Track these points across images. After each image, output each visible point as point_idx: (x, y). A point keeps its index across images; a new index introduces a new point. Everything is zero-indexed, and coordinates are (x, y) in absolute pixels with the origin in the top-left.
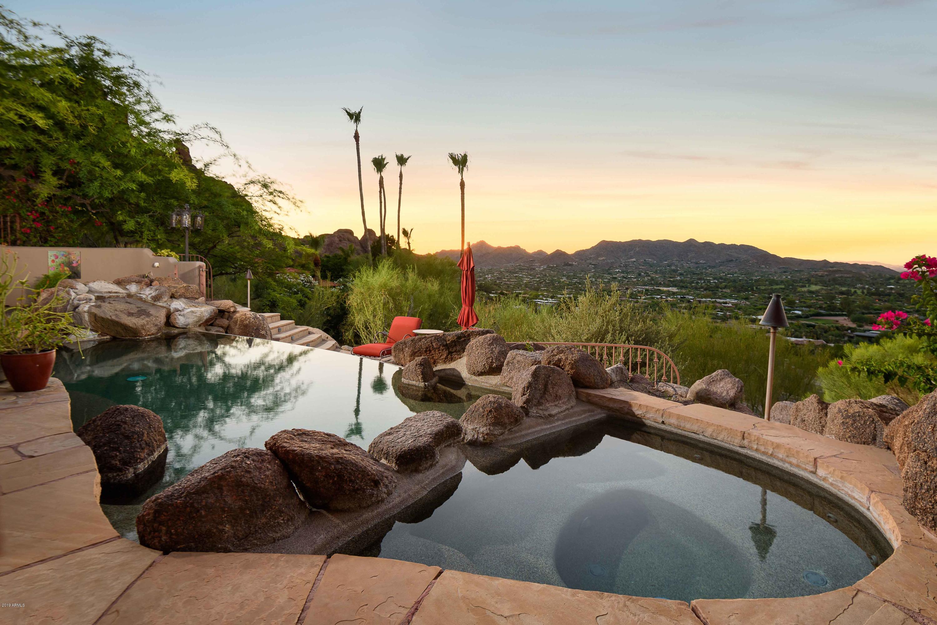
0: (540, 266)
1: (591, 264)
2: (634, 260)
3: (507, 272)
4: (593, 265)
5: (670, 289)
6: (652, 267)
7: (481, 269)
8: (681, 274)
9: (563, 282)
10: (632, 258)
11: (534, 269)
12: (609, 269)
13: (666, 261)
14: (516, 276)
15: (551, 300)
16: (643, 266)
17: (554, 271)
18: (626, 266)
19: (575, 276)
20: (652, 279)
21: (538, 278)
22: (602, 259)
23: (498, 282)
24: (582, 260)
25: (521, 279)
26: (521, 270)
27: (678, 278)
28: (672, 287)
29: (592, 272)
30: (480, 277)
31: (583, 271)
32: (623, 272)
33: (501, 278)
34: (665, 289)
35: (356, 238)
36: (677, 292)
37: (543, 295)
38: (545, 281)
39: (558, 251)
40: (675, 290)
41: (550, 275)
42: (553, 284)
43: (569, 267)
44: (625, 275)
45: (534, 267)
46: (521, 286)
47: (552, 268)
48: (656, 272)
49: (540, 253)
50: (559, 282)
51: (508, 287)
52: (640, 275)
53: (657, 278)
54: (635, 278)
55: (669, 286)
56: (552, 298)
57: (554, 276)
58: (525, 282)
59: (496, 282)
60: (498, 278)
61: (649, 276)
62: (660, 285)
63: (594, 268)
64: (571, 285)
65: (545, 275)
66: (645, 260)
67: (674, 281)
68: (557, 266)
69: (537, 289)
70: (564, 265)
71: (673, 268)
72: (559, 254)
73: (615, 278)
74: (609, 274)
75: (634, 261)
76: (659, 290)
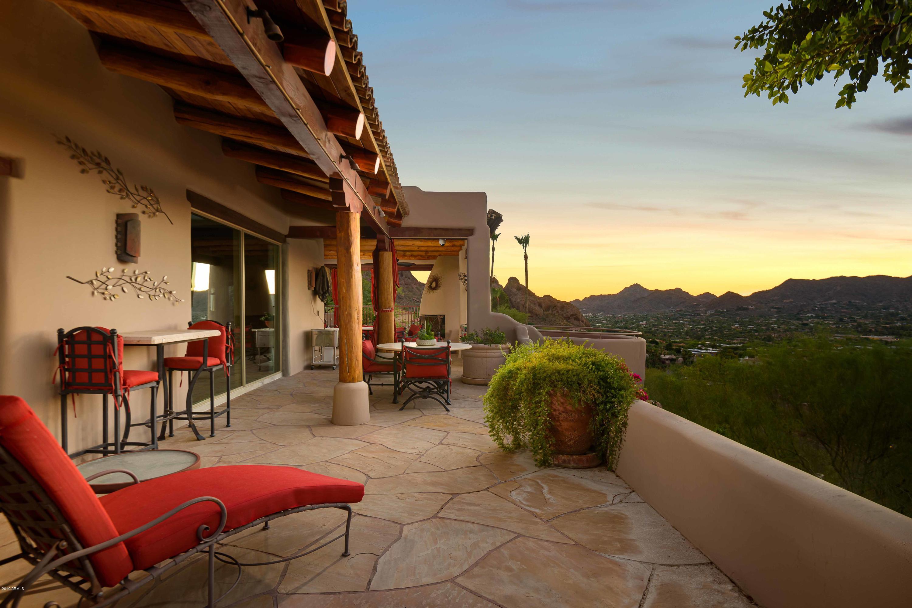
0: (706, 311)
1: (773, 308)
2: (834, 301)
3: (666, 318)
4: (776, 308)
5: (884, 338)
6: (859, 310)
7: (634, 315)
8: (903, 319)
9: (735, 329)
10: (830, 298)
11: (699, 315)
12: (798, 314)
13: (881, 302)
14: (676, 323)
15: (710, 350)
16: (847, 309)
17: (724, 317)
18: (822, 309)
19: (751, 323)
20: (859, 325)
21: (703, 325)
22: (788, 301)
23: (653, 329)
24: (762, 303)
25: (682, 326)
26: (683, 316)
27: (899, 324)
28: (887, 335)
29: (775, 318)
30: (633, 324)
31: (761, 316)
32: (817, 317)
33: (657, 325)
34: (876, 337)
35: (501, 286)
36: (891, 342)
37: (703, 345)
38: (711, 328)
39: (729, 292)
40: (890, 338)
41: (718, 322)
42: (721, 332)
43: (744, 312)
44: (820, 321)
45: (698, 312)
46: (681, 334)
47: (722, 313)
48: (866, 317)
49: (707, 295)
50: (730, 329)
51: (665, 335)
52: (841, 320)
53: (866, 324)
54: (834, 324)
55: (883, 334)
56: (713, 347)
57: (724, 323)
58: (686, 329)
59: (651, 329)
60: (654, 325)
61: (855, 321)
62: (870, 332)
63: (777, 313)
64: (744, 333)
65: (712, 321)
66: (850, 302)
67: (890, 328)
68: (728, 311)
69: (699, 338)
70: (737, 310)
71: (892, 311)
72: (730, 297)
73: (806, 325)
74: (799, 319)
75: (835, 304)
76: (868, 339)
